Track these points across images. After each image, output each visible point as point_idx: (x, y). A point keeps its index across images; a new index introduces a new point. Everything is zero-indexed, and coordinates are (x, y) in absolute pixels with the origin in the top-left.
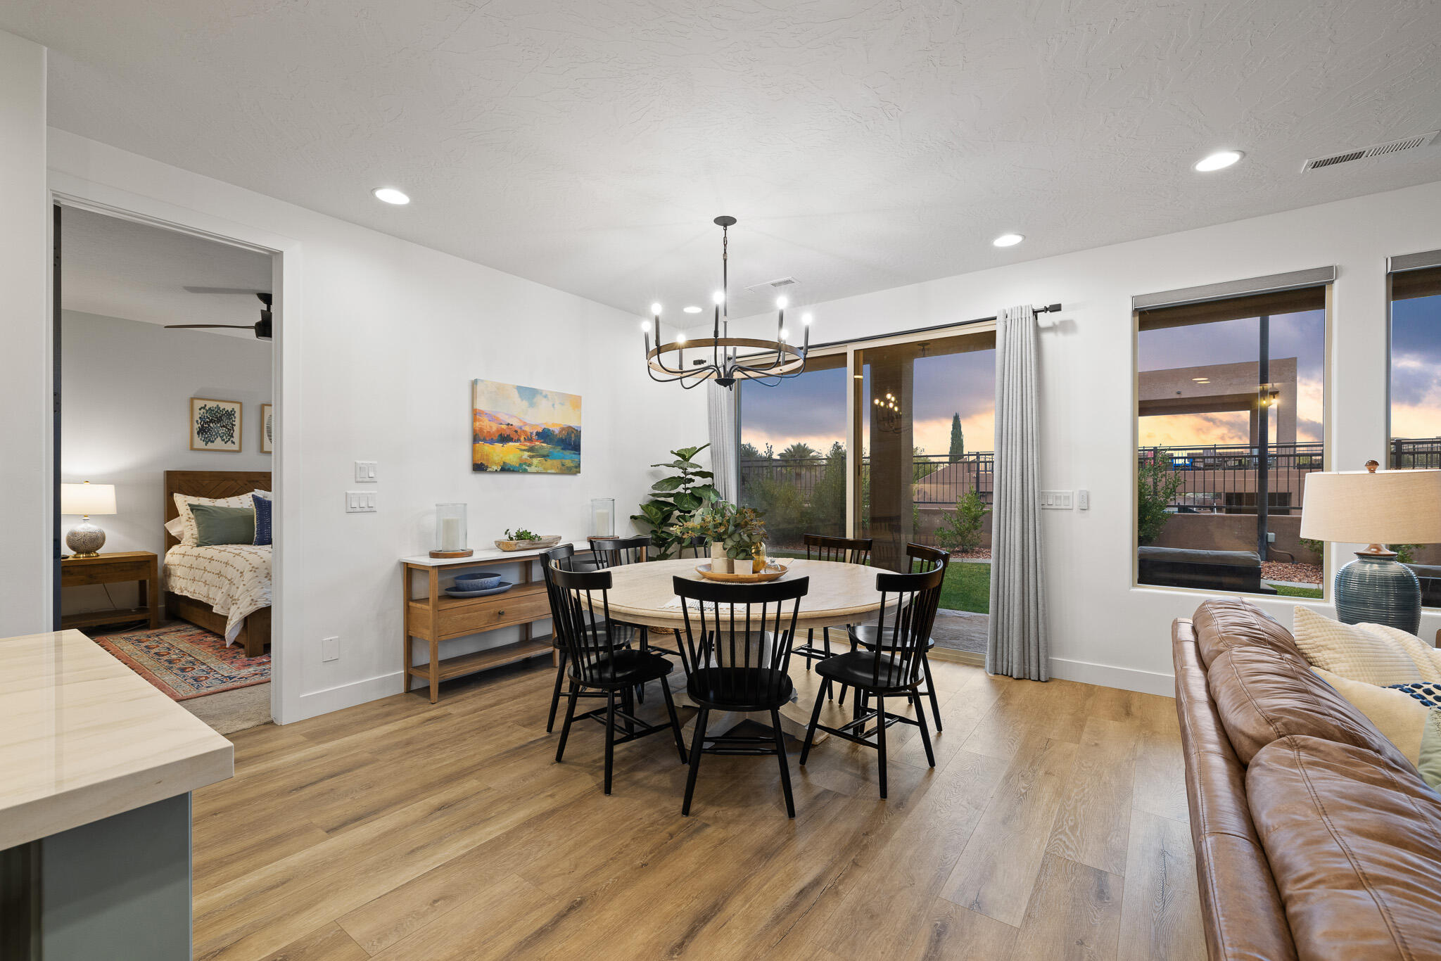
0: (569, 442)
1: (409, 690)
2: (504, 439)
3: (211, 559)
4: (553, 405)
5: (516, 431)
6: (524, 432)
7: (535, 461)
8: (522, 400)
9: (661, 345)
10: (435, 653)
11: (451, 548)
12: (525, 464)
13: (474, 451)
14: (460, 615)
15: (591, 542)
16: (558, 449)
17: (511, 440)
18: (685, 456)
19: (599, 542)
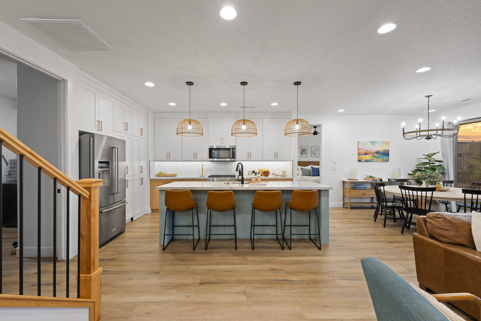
0: (386, 154)
1: (343, 207)
2: (366, 154)
3: (305, 178)
4: (380, 145)
5: (369, 152)
6: (372, 152)
7: (375, 159)
8: (371, 144)
9: (405, 132)
10: (349, 200)
11: (353, 178)
12: (372, 160)
13: (358, 157)
14: (354, 193)
15: (389, 179)
16: (382, 155)
17: (368, 154)
18: (429, 156)
19: (391, 179)
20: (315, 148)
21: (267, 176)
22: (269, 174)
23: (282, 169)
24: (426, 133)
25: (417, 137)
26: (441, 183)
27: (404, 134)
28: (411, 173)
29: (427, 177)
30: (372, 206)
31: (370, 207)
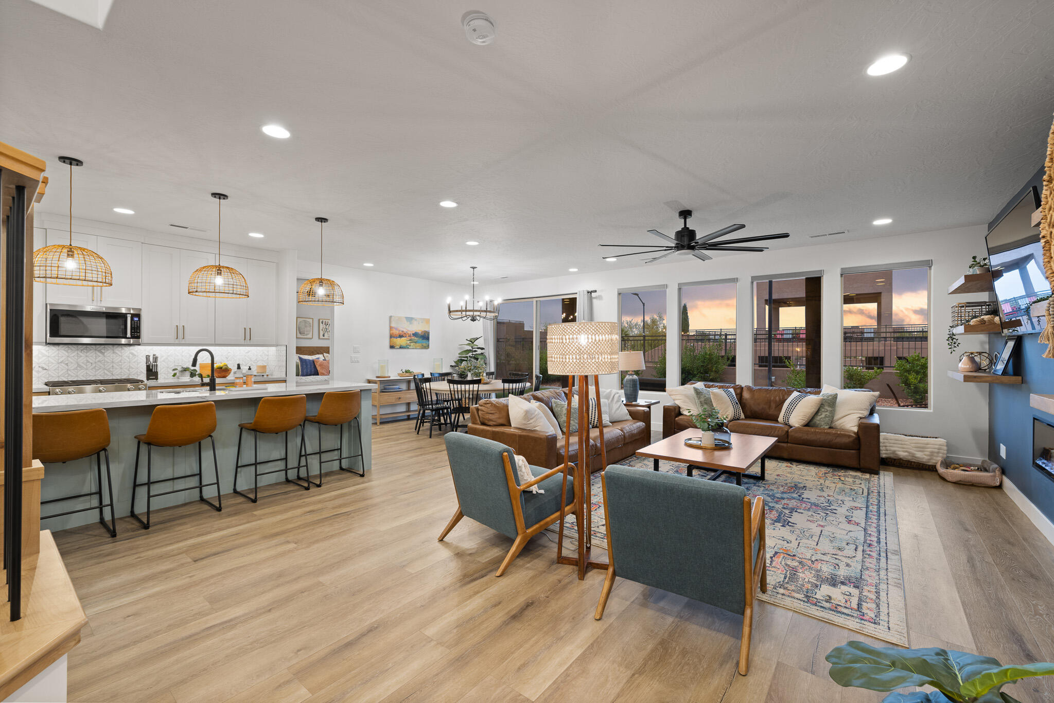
0: (425, 337)
2: (401, 336)
4: (419, 323)
5: (405, 333)
6: (408, 333)
7: (412, 344)
8: (407, 322)
9: (450, 310)
10: (378, 411)
11: (383, 375)
12: (409, 345)
13: (390, 341)
14: (387, 398)
15: (431, 373)
16: (421, 339)
17: (403, 337)
18: (472, 341)
19: (433, 374)
20: (304, 321)
21: (225, 377)
22: (230, 373)
23: (256, 361)
24: (471, 313)
25: (462, 318)
26: (485, 374)
27: (450, 312)
28: (454, 364)
29: (472, 368)
30: (409, 416)
31: (406, 418)
